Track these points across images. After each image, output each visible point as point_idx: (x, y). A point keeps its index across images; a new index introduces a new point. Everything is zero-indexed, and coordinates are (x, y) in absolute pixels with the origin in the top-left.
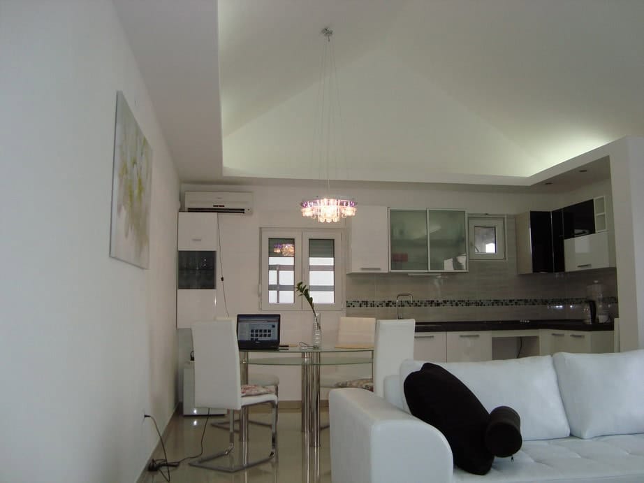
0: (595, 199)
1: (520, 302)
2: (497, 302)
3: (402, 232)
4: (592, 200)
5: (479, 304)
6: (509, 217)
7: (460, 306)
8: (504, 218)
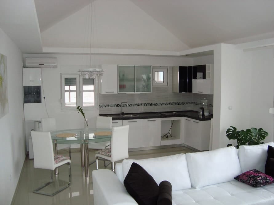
0: (206, 65)
1: (173, 104)
2: (163, 104)
3: (123, 75)
4: (205, 65)
5: (156, 105)
6: (170, 67)
7: (148, 106)
8: (168, 68)
